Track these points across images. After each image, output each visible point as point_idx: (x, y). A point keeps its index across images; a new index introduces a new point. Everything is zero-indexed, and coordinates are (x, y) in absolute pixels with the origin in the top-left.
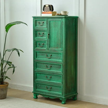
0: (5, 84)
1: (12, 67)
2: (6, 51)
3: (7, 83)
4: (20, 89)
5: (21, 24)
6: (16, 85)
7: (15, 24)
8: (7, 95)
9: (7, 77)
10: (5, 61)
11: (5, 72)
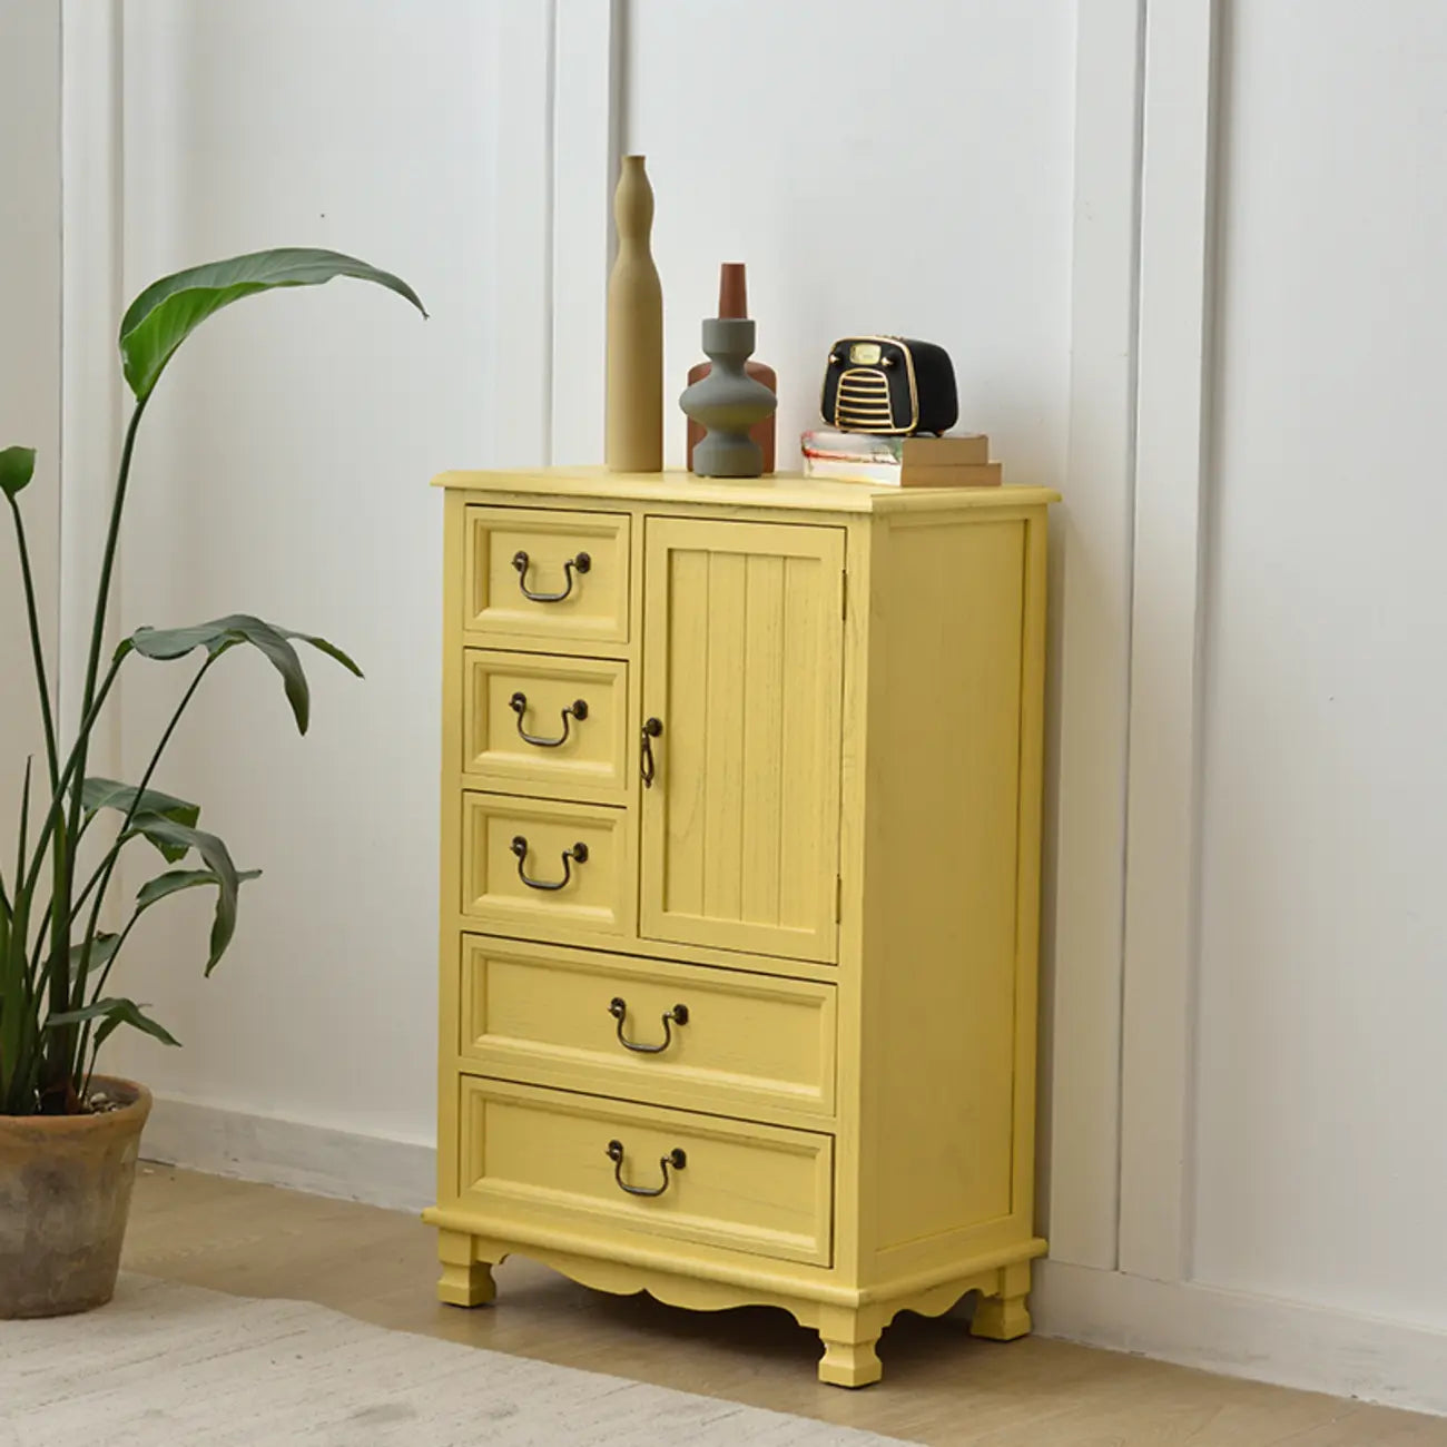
0: (97, 1107)
1: (197, 878)
2: (125, 647)
3: (125, 1094)
4: (301, 1181)
5: (339, 279)
6: (250, 1122)
7: (258, 287)
8: (128, 1254)
9: (124, 1012)
10: (100, 785)
11: (106, 938)
